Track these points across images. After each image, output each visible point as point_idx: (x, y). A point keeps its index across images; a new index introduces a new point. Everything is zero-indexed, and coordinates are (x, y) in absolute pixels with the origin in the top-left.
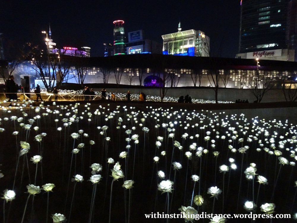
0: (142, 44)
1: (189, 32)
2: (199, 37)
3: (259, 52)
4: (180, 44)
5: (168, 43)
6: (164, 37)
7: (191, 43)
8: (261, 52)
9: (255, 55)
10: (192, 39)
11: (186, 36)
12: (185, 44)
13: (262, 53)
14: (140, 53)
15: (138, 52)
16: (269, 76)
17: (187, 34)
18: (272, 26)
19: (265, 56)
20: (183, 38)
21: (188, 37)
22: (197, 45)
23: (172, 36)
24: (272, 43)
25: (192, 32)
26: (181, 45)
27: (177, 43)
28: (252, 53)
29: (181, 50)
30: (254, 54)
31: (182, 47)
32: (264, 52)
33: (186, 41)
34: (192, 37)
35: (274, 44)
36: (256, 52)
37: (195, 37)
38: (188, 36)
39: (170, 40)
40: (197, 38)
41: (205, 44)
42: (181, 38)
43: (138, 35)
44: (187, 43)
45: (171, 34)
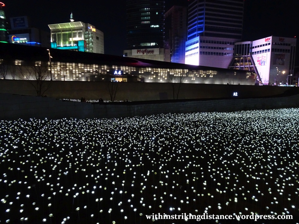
0: (28, 33)
1: (77, 24)
2: (89, 30)
3: (141, 50)
4: (69, 36)
5: (56, 34)
6: (51, 27)
7: (80, 36)
8: (144, 49)
9: (139, 53)
10: (81, 32)
11: (75, 28)
12: (75, 36)
13: (144, 51)
14: (25, 42)
15: (24, 42)
16: (89, 70)
17: (75, 26)
18: (153, 26)
19: (147, 54)
20: (72, 30)
21: (77, 30)
22: (86, 38)
23: (60, 26)
24: (153, 42)
25: (80, 24)
26: (70, 38)
27: (66, 35)
28: (136, 50)
29: (71, 43)
30: (138, 51)
31: (71, 39)
32: (146, 50)
33: (76, 34)
34: (81, 29)
35: (154, 43)
36: (139, 50)
37: (84, 30)
38: (76, 28)
39: (59, 31)
40: (86, 31)
41: (97, 38)
42: (69, 30)
43: (22, 21)
44: (76, 35)
45: (59, 24)
